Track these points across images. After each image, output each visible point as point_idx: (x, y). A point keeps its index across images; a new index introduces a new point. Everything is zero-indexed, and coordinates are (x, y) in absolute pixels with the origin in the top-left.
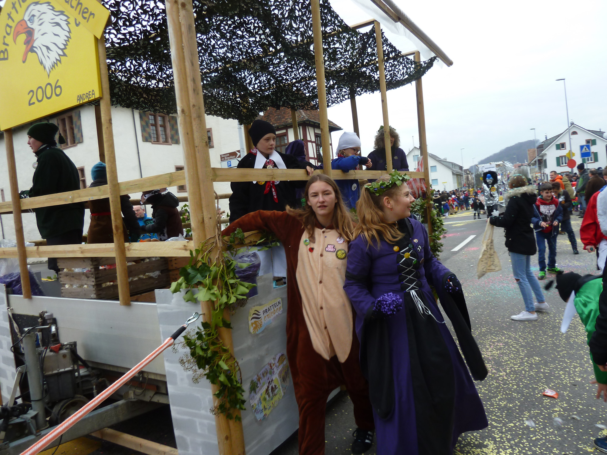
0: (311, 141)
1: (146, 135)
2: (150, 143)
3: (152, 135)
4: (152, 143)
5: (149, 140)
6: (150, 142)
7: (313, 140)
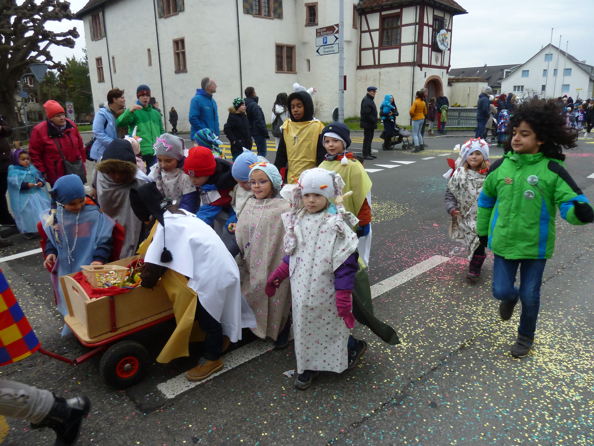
0: (427, 25)
1: (248, 6)
2: (252, 16)
3: (254, 7)
4: (254, 16)
5: (250, 12)
6: (251, 14)
7: (431, 23)
